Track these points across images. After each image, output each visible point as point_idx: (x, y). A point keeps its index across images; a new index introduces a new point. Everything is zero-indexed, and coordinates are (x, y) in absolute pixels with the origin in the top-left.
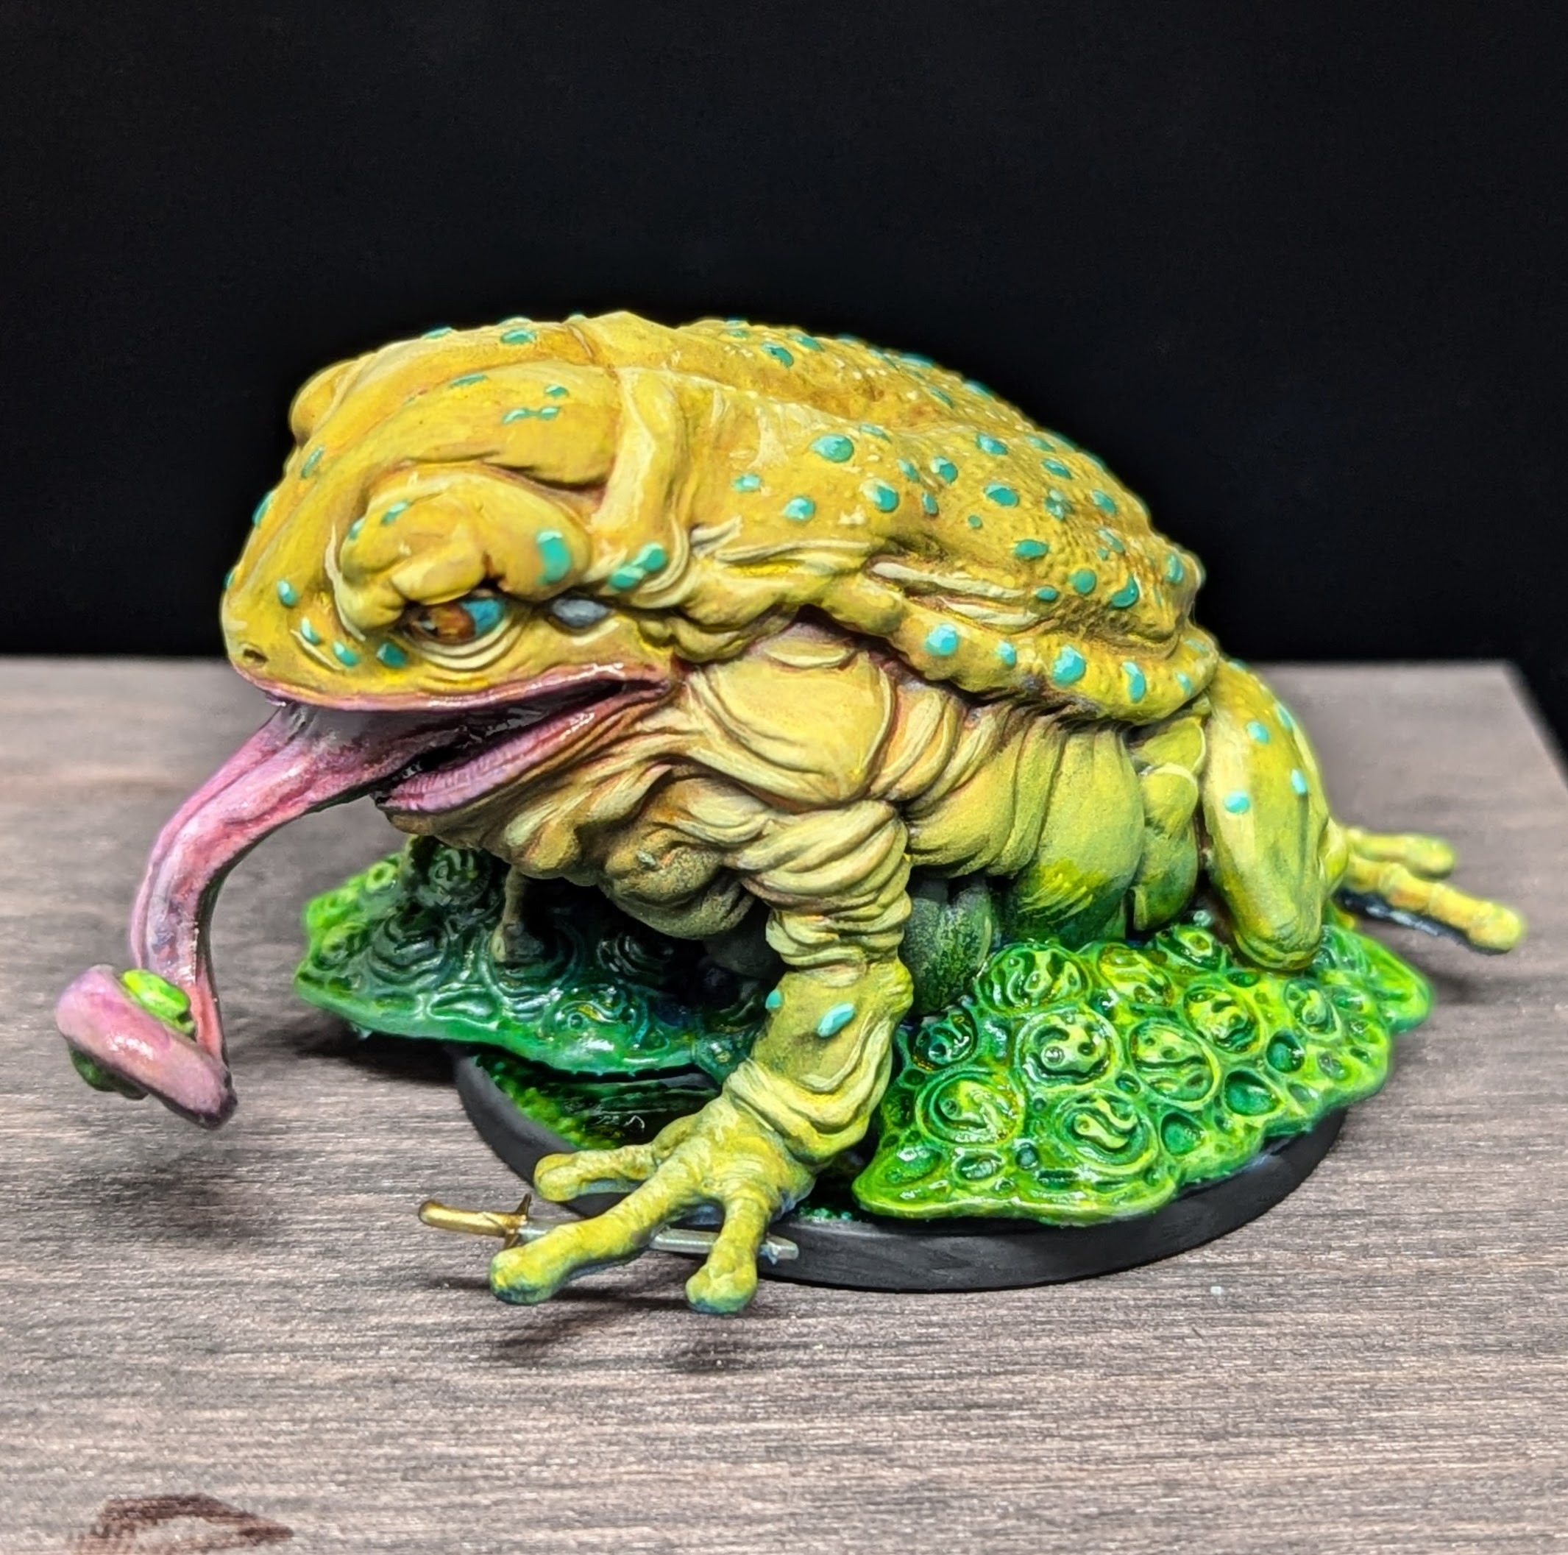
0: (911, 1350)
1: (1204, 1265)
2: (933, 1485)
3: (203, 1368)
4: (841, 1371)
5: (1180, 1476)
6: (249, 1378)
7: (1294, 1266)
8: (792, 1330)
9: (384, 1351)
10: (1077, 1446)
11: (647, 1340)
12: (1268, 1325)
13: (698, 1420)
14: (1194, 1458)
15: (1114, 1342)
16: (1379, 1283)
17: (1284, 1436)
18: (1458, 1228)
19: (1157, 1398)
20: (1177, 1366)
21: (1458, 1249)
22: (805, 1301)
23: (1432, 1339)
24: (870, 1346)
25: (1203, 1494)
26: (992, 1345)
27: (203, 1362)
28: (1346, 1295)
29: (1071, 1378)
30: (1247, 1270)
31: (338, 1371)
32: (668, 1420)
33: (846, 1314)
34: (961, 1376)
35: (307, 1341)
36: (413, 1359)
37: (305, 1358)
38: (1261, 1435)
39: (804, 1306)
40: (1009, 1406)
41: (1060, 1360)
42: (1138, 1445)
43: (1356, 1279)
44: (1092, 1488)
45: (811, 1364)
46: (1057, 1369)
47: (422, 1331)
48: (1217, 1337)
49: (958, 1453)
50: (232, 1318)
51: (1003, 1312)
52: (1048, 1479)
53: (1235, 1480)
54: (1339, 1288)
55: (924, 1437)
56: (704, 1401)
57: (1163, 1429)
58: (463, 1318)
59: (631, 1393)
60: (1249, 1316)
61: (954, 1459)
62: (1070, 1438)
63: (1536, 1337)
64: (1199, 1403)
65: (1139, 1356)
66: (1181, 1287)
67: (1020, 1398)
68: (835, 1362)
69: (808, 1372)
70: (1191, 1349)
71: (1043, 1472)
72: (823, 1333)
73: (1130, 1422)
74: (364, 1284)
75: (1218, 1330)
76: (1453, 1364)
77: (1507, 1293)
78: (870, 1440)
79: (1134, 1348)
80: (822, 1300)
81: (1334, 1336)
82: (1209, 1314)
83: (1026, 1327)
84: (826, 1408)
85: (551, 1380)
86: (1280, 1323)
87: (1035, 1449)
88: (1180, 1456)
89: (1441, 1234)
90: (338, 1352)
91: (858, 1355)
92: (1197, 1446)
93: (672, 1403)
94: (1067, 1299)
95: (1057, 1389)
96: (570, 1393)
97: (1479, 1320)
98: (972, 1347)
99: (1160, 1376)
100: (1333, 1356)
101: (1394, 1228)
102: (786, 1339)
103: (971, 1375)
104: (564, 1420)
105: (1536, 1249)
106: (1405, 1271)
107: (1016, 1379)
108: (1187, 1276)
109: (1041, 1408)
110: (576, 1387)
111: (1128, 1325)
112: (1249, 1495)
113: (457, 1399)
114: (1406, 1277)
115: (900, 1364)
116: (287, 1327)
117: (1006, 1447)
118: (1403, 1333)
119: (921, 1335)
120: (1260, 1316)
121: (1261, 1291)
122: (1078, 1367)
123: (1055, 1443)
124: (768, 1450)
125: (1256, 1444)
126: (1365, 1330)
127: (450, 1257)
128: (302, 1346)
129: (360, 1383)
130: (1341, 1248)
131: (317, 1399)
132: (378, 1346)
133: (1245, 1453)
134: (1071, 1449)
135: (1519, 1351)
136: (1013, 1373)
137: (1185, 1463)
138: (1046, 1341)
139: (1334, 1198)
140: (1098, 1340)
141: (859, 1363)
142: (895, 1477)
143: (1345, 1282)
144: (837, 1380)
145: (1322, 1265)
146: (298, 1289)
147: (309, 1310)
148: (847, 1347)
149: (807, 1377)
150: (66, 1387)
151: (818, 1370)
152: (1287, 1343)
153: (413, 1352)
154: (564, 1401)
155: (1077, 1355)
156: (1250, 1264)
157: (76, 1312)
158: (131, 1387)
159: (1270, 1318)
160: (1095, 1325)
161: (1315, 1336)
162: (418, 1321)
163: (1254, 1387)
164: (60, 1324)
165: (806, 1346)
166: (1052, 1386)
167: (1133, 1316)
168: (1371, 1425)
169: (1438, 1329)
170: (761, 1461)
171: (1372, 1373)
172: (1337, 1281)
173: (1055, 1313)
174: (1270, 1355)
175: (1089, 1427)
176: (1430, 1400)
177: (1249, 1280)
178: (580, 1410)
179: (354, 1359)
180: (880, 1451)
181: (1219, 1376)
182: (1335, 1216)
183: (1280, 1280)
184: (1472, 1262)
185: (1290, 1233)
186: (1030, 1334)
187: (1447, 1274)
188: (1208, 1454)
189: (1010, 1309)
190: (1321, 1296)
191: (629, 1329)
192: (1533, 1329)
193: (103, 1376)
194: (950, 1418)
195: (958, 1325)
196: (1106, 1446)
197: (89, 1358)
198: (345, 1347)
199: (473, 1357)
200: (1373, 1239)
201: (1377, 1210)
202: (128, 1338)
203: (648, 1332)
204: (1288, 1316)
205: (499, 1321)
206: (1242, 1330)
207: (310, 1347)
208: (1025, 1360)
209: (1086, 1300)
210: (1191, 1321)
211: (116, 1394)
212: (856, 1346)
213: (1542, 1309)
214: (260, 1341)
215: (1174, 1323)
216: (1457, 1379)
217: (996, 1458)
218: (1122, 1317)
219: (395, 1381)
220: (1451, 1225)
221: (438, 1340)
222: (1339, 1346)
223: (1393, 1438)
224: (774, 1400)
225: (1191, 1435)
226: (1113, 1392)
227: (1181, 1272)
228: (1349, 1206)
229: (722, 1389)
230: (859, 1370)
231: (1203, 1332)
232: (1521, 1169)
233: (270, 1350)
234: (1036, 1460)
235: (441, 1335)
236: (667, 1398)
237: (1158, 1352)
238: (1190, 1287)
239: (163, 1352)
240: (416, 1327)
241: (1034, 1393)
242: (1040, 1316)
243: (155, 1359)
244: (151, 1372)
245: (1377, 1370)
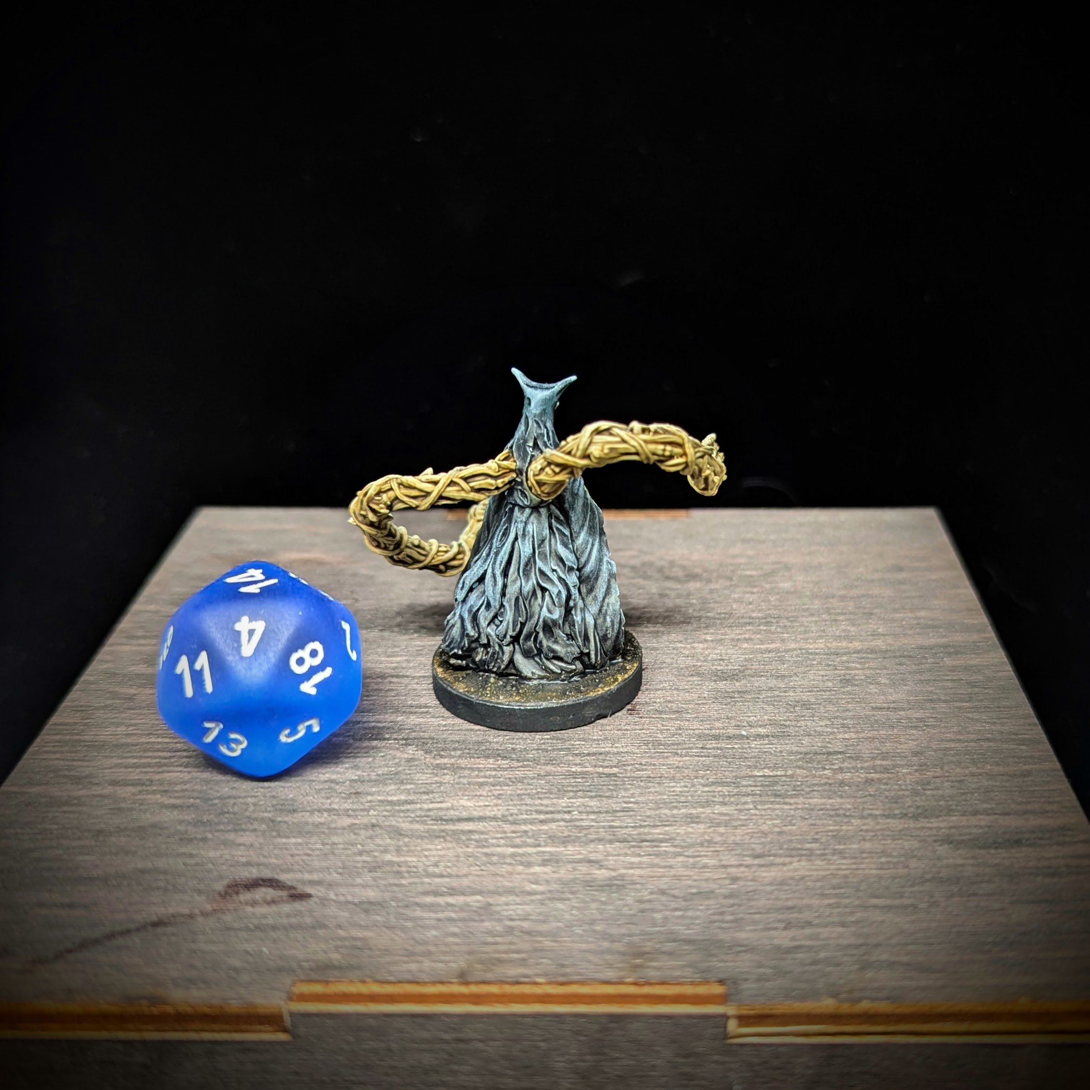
0: (619, 814)
1: (764, 776)
2: (619, 878)
3: (286, 819)
4: (584, 824)
5: (739, 875)
6: (307, 823)
7: (807, 777)
8: (564, 805)
9: (372, 812)
10: (691, 860)
11: (495, 809)
12: (790, 804)
13: (512, 847)
14: (747, 866)
15: (716, 811)
16: (846, 785)
17: (791, 856)
18: (887, 760)
19: (733, 838)
20: (744, 823)
21: (886, 770)
22: (572, 791)
23: (869, 812)
24: (600, 812)
25: (750, 883)
26: (657, 812)
27: (287, 816)
28: (830, 791)
29: (692, 828)
30: (784, 779)
31: (348, 821)
32: (499, 846)
33: (591, 797)
34: (641, 826)
35: (335, 806)
36: (384, 816)
37: (334, 815)
38: (780, 856)
39: (572, 794)
40: (661, 841)
41: (689, 820)
42: (721, 860)
43: (836, 783)
44: (695, 880)
45: (571, 821)
46: (688, 824)
47: (391, 803)
48: (765, 810)
49: (633, 863)
50: (304, 796)
51: (665, 797)
52: (674, 876)
53: (765, 877)
54: (827, 787)
55: (618, 855)
56: (518, 837)
57: (733, 853)
58: (410, 798)
59: (482, 833)
60: (782, 800)
61: (632, 866)
62: (688, 856)
63: (919, 811)
64: (753, 841)
65: (727, 818)
66: (751, 786)
67: (667, 837)
68: (582, 820)
69: (569, 824)
70: (752, 815)
71: (673, 872)
72: (579, 806)
73: (718, 849)
74: (368, 781)
75: (766, 807)
76: (878, 824)
77: (908, 790)
78: (593, 857)
79: (725, 815)
80: (580, 791)
81: (822, 810)
82: (763, 799)
83: (675, 804)
84: (574, 841)
85: (447, 827)
86: (797, 804)
87: (671, 861)
88: (741, 865)
89: (878, 762)
90: (351, 812)
91: (593, 817)
92: (748, 861)
93: (502, 838)
94: (696, 791)
95: (686, 834)
96: (455, 832)
97: (893, 803)
98: (648, 814)
99: (736, 828)
100: (821, 819)
101: (857, 760)
102: (560, 808)
103: (645, 826)
104: (450, 845)
105: (924, 770)
106: (860, 780)
107: (667, 828)
108: (754, 781)
109: (677, 843)
110: (458, 830)
111: (724, 804)
112: (771, 884)
113: (401, 835)
114: (860, 782)
115: (613, 821)
116: (329, 801)
117: (657, 861)
118: (855, 808)
119: (625, 808)
120: (787, 800)
121: (789, 788)
122: (697, 823)
123: (681, 859)
124: (544, 860)
125: (778, 860)
126: (837, 807)
127: (409, 770)
128: (334, 809)
129: (357, 827)
130: (830, 769)
131: (336, 834)
132: (368, 811)
133: (772, 864)
134: (687, 861)
135: (910, 818)
136: (665, 826)
137: (742, 869)
138: (683, 811)
139: (829, 745)
140: (708, 810)
141: (593, 820)
142: (601, 874)
143: (830, 784)
144: (581, 828)
145: (820, 776)
146: (337, 783)
147: (340, 793)
148: (588, 813)
149: (567, 827)
150: (222, 827)
151: (572, 824)
152: (799, 813)
153: (385, 813)
154: (450, 836)
155: (697, 817)
156: (785, 776)
157: (234, 792)
158: (252, 827)
159: (792, 801)
160: (708, 804)
161: (812, 809)
162: (390, 798)
163: (780, 833)
164: (225, 798)
165: (569, 812)
166: (682, 832)
167: (727, 799)
168: (835, 852)
169: (871, 807)
170: (540, 865)
171: (837, 828)
172: (826, 784)
173: (689, 798)
174: (790, 818)
175: (698, 851)
176: (864, 840)
177: (784, 783)
178: (458, 841)
179: (356, 816)
180: (596, 862)
181: (764, 828)
182: (829, 753)
183: (799, 783)
184: (893, 775)
185: (807, 762)
186: (676, 807)
187: (880, 780)
188: (754, 865)
189: (668, 796)
190: (818, 791)
191: (487, 803)
192: (918, 807)
193: (240, 822)
194: (633, 847)
195: (643, 803)
196: (705, 861)
197: (235, 814)
198: (354, 810)
199: (413, 815)
200: (846, 764)
201: (849, 752)
202: (255, 805)
203: (496, 805)
204: (801, 800)
205: (427, 799)
206: (777, 806)
207: (337, 810)
208: (672, 819)
209: (705, 792)
210: (753, 802)
211: (244, 830)
212: (594, 812)
213: (924, 798)
214: (316, 807)
215: (746, 803)
216: (878, 830)
217: (652, 866)
218: (721, 800)
219: (373, 826)
220: (883, 759)
221: (397, 808)
222: (823, 814)
223: (845, 858)
224: (550, 837)
225: (746, 856)
226: (712, 835)
227: (752, 779)
228: (836, 749)
229: (526, 832)
230: (594, 824)
231: (759, 807)
232: (920, 733)
233: (319, 811)
234: (671, 867)
235: (399, 805)
236: (499, 836)
237: (736, 816)
238: (756, 786)
239: (270, 812)
240: (388, 801)
241: (674, 835)
242: (683, 799)
243: (266, 814)
244: (263, 820)
245: (841, 826)
